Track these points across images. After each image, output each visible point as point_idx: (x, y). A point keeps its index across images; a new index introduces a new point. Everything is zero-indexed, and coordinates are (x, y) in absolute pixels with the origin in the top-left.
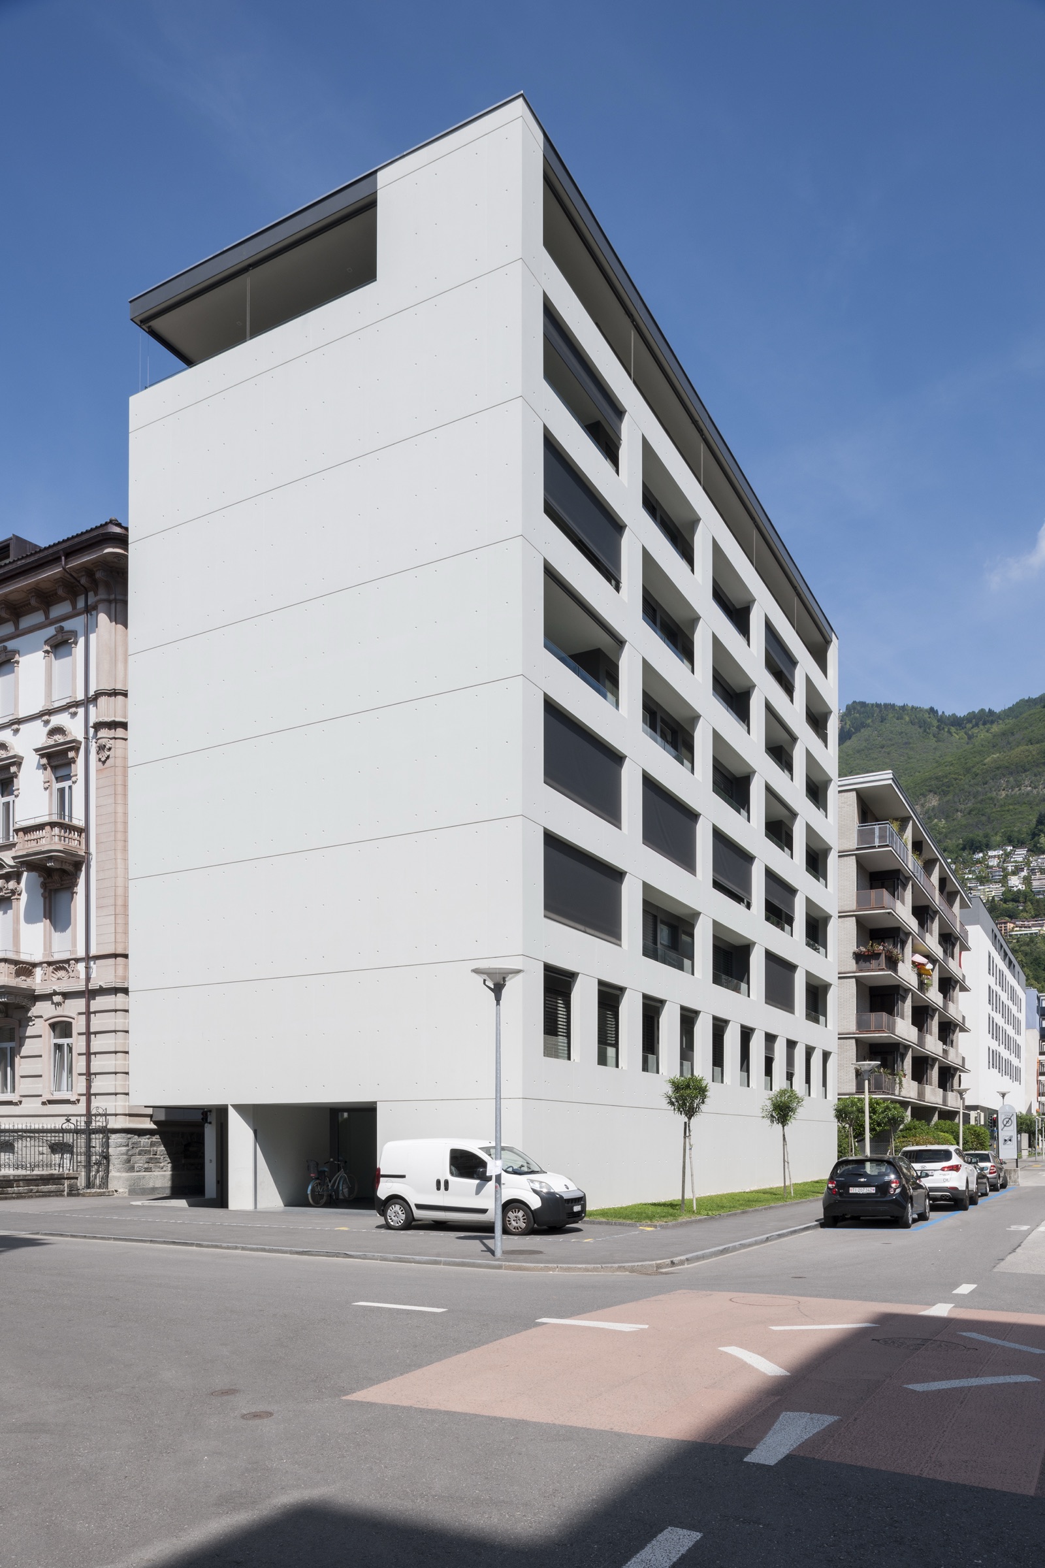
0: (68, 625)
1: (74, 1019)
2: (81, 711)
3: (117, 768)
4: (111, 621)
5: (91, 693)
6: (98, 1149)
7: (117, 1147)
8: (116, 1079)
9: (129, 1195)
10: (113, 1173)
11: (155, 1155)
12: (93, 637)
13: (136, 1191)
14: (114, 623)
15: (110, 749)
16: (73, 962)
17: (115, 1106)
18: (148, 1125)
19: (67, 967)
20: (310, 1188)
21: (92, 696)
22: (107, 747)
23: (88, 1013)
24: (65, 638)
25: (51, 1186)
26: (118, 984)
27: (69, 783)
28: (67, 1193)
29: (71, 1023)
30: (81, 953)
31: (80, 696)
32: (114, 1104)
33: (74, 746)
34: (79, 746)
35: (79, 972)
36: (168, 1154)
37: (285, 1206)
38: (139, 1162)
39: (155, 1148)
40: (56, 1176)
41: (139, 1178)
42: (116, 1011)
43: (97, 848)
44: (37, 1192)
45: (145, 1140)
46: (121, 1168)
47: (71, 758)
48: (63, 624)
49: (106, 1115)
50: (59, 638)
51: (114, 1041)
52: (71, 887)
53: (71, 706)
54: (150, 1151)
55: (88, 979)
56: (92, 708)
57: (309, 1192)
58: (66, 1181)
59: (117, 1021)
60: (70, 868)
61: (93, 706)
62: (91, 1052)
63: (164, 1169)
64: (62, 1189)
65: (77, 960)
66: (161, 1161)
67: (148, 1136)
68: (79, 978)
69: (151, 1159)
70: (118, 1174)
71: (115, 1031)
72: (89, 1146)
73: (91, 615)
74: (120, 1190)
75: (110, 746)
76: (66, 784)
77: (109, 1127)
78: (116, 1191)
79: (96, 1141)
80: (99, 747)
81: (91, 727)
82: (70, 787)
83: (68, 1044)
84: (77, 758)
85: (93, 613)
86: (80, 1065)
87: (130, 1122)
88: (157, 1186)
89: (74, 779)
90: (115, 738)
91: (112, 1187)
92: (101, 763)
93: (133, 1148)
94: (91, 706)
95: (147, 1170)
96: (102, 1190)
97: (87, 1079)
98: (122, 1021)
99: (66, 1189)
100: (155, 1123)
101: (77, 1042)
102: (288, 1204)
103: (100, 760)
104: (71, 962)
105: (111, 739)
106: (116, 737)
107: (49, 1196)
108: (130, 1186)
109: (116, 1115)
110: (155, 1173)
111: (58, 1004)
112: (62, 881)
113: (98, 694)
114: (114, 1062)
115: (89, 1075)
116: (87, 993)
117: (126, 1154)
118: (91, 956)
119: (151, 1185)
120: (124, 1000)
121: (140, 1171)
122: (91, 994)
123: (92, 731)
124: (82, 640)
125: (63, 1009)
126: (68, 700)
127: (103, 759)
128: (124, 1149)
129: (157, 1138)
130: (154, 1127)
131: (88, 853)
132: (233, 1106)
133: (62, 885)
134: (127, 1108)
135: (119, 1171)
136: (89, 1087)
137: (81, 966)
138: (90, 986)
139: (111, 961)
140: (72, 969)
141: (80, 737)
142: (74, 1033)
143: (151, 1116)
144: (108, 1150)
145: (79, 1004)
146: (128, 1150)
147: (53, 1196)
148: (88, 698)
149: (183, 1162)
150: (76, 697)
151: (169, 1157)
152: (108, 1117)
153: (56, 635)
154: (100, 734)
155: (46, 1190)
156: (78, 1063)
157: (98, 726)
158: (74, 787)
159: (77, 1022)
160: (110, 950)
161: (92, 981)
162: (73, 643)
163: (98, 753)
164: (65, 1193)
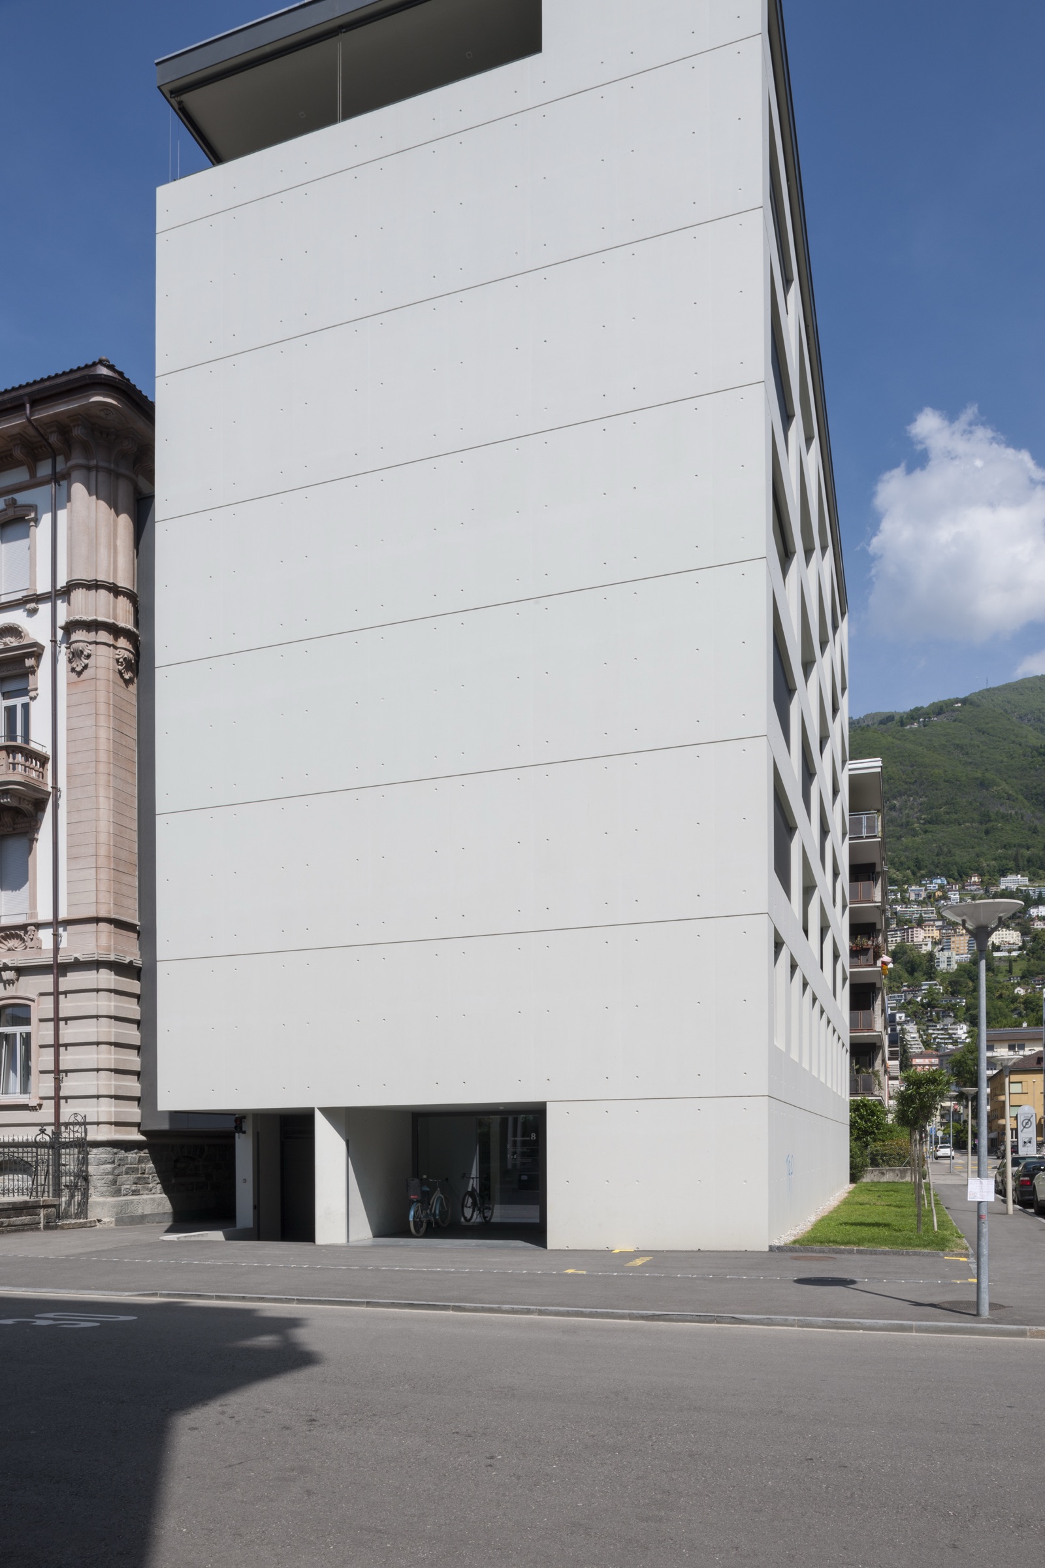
0: (22, 498)
1: (33, 1001)
2: (45, 608)
3: (98, 682)
4: (90, 494)
5: (62, 582)
6: (72, 1167)
7: (99, 1165)
8: (97, 1077)
9: (116, 1225)
10: (94, 1198)
11: (144, 1173)
12: (62, 514)
13: (126, 1220)
14: (94, 497)
15: (88, 656)
16: (33, 928)
17: (98, 1112)
18: (135, 1136)
19: (22, 934)
20: (412, 1213)
21: (62, 588)
22: (85, 653)
23: (56, 994)
24: (19, 513)
25: (24, 1218)
26: (101, 956)
27: (25, 699)
28: (44, 1226)
29: (30, 1006)
30: (45, 915)
31: (43, 587)
32: (96, 1109)
33: (34, 651)
34: (41, 652)
35: (41, 941)
36: (158, 1172)
37: (374, 1237)
38: (127, 1182)
39: (143, 1166)
40: (30, 1204)
41: (127, 1203)
42: (98, 990)
43: (68, 782)
44: (8, 1226)
45: (132, 1156)
46: (106, 1191)
47: (30, 667)
48: (16, 496)
49: (85, 1123)
50: (11, 513)
51: (95, 1030)
52: (27, 832)
53: (30, 602)
54: (137, 1169)
55: (56, 949)
56: (61, 606)
57: (411, 1219)
58: (42, 1210)
59: (99, 1003)
60: (27, 807)
61: (62, 602)
62: (60, 1043)
63: (153, 1191)
64: (37, 1220)
65: (38, 926)
66: (150, 1180)
67: (136, 1151)
68: (41, 948)
69: (139, 1178)
70: (102, 1199)
71: (97, 1017)
72: (58, 1164)
73: (59, 485)
74: (105, 1220)
75: (89, 652)
76: (18, 702)
77: (89, 1138)
78: (99, 1221)
79: (69, 1159)
80: (73, 653)
81: (61, 628)
82: (26, 707)
83: (21, 1034)
84: (38, 667)
85: (61, 483)
86: (42, 1059)
87: (116, 1132)
88: (146, 1213)
89: (32, 694)
90: (97, 643)
91: (92, 1216)
92: (74, 674)
93: (119, 1165)
94: (59, 602)
95: (136, 1193)
96: (81, 1221)
97: (55, 1079)
98: (106, 1003)
99: (42, 1220)
100: (143, 1133)
101: (38, 1030)
102: (377, 1235)
103: (73, 670)
104: (29, 928)
105: (90, 643)
106: (98, 641)
107: (23, 1230)
108: (117, 1214)
109: (98, 1123)
110: (145, 1197)
111: (10, 982)
112: (14, 824)
113: (71, 586)
114: (96, 1056)
115: (58, 1073)
116: (55, 967)
117: (112, 1173)
118: (59, 920)
119: (139, 1212)
120: (109, 977)
121: (127, 1195)
122: (60, 969)
123: (60, 633)
124: (46, 519)
125: (16, 989)
126: (25, 593)
127: (79, 669)
128: (109, 1167)
129: (144, 1154)
130: (142, 1138)
131: (55, 788)
132: (320, 1109)
133: (14, 829)
134: (113, 1115)
135: (103, 1195)
136: (58, 1088)
137: (45, 936)
138: (59, 958)
139: (91, 927)
140: (31, 937)
141: (44, 639)
142: (34, 1019)
143: (138, 1125)
144: (87, 1168)
145: (45, 982)
146: (114, 1169)
147: (27, 1230)
148: (56, 591)
149: (173, 1182)
150: (36, 590)
151: (158, 1176)
152: (87, 1126)
153: (5, 510)
154: (75, 636)
155: (19, 1223)
156: (39, 1057)
157: (71, 627)
158: (33, 706)
159: (39, 1006)
160: (90, 912)
161: (61, 953)
162: (32, 520)
163: (70, 661)
164: (42, 1225)
